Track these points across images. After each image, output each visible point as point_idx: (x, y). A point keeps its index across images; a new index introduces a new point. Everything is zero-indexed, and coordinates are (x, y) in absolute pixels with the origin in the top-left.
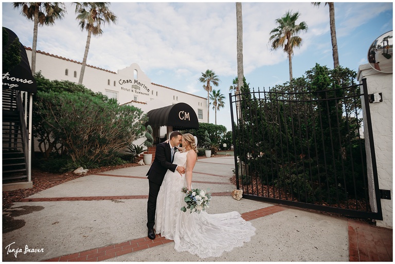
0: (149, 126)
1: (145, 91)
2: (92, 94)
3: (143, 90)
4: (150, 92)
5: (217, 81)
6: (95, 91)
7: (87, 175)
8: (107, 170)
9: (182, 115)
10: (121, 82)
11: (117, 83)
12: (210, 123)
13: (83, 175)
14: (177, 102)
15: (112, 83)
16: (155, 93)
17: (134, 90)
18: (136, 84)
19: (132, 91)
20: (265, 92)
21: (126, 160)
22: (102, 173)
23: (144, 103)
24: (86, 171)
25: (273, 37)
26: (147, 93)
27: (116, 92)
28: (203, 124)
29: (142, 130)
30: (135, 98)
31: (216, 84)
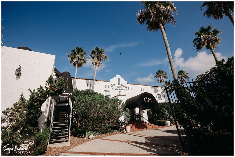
0: (127, 109)
1: (124, 88)
2: (97, 95)
3: (123, 88)
4: (127, 88)
5: (166, 76)
6: (99, 93)
7: (95, 139)
8: (105, 136)
9: (147, 100)
10: (112, 86)
11: (110, 86)
12: (166, 102)
13: (92, 139)
14: (143, 92)
15: (107, 87)
16: (130, 89)
17: (119, 88)
18: (119, 85)
19: (118, 89)
20: (190, 83)
21: (116, 130)
22: (102, 138)
23: (124, 95)
24: (94, 136)
25: (196, 43)
26: (126, 89)
27: (110, 91)
28: (162, 103)
29: (122, 111)
30: (120, 93)
31: (165, 77)
